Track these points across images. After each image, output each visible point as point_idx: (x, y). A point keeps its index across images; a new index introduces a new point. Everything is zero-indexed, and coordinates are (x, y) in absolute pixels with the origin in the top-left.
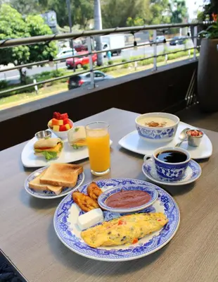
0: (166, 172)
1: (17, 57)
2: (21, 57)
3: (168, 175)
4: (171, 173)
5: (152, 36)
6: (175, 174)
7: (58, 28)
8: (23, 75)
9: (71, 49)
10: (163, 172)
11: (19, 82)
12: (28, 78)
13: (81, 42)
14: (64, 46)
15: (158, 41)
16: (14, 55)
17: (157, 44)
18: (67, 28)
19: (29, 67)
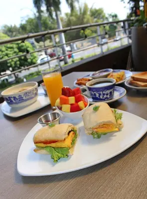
0: (100, 94)
1: (11, 66)
2: (13, 65)
3: (101, 97)
4: (104, 94)
5: (98, 40)
6: (107, 95)
7: (36, 44)
8: (16, 77)
9: (46, 56)
10: (97, 95)
11: (15, 82)
12: (20, 78)
13: (52, 51)
14: (41, 55)
15: (102, 43)
16: (9, 65)
17: (102, 45)
18: (41, 43)
19: (20, 72)
